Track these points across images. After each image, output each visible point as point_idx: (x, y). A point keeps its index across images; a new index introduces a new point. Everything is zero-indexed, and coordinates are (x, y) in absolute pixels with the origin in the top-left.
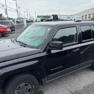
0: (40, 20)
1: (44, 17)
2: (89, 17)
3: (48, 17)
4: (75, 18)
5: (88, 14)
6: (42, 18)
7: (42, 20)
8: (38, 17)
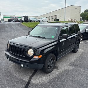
0: (7, 21)
1: (10, 17)
2: (52, 19)
3: (15, 18)
4: (42, 19)
5: (51, 16)
6: (10, 19)
7: (9, 21)
8: (4, 17)
